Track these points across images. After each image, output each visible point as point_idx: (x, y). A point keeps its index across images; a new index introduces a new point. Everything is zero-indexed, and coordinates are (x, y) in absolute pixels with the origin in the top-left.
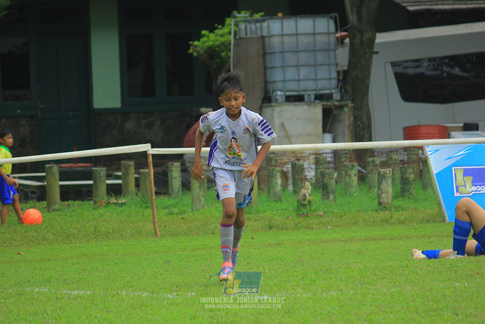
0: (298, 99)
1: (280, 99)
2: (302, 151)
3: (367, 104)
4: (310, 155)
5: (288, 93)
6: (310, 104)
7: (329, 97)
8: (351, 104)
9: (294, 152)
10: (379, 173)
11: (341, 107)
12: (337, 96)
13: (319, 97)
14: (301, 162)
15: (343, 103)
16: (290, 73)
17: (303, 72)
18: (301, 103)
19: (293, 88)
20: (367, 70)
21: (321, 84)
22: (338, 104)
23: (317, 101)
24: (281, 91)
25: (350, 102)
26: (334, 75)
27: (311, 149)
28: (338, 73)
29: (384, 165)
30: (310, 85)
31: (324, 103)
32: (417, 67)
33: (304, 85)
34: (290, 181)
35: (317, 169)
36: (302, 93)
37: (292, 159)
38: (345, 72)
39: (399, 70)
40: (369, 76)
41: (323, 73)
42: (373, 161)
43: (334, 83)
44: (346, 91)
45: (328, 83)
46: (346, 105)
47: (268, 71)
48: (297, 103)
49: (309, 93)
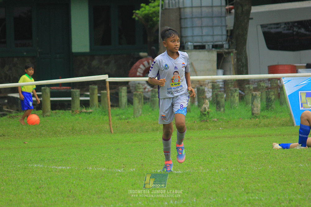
0: (201, 47)
1: (190, 48)
2: (204, 81)
3: (245, 51)
4: (209, 83)
5: (195, 44)
6: (209, 50)
7: (221, 46)
8: (235, 51)
9: (199, 81)
10: (252, 95)
11: (229, 53)
12: (226, 46)
13: (215, 47)
14: (203, 87)
15: (230, 50)
16: (197, 31)
17: (205, 31)
18: (203, 50)
19: (198, 41)
20: (245, 30)
21: (216, 38)
22: (226, 51)
23: (214, 49)
24: (191, 42)
25: (234, 50)
26: (225, 33)
27: (210, 79)
28: (227, 31)
29: (256, 89)
30: (209, 39)
31: (218, 50)
32: (277, 28)
33: (205, 39)
34: (196, 99)
35: (213, 92)
36: (204, 44)
37: (198, 85)
38: (232, 31)
39: (266, 30)
40: (247, 33)
41: (217, 31)
42: (249, 87)
43: (224, 37)
44: (232, 43)
45: (220, 37)
46: (232, 52)
47: (183, 30)
48: (201, 50)
49: (209, 44)
